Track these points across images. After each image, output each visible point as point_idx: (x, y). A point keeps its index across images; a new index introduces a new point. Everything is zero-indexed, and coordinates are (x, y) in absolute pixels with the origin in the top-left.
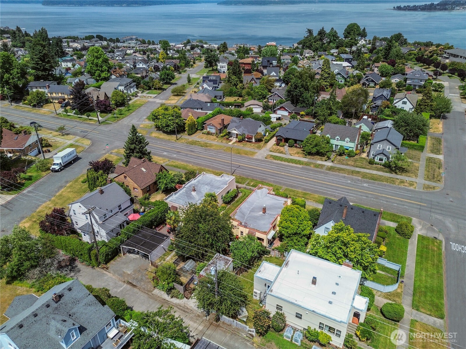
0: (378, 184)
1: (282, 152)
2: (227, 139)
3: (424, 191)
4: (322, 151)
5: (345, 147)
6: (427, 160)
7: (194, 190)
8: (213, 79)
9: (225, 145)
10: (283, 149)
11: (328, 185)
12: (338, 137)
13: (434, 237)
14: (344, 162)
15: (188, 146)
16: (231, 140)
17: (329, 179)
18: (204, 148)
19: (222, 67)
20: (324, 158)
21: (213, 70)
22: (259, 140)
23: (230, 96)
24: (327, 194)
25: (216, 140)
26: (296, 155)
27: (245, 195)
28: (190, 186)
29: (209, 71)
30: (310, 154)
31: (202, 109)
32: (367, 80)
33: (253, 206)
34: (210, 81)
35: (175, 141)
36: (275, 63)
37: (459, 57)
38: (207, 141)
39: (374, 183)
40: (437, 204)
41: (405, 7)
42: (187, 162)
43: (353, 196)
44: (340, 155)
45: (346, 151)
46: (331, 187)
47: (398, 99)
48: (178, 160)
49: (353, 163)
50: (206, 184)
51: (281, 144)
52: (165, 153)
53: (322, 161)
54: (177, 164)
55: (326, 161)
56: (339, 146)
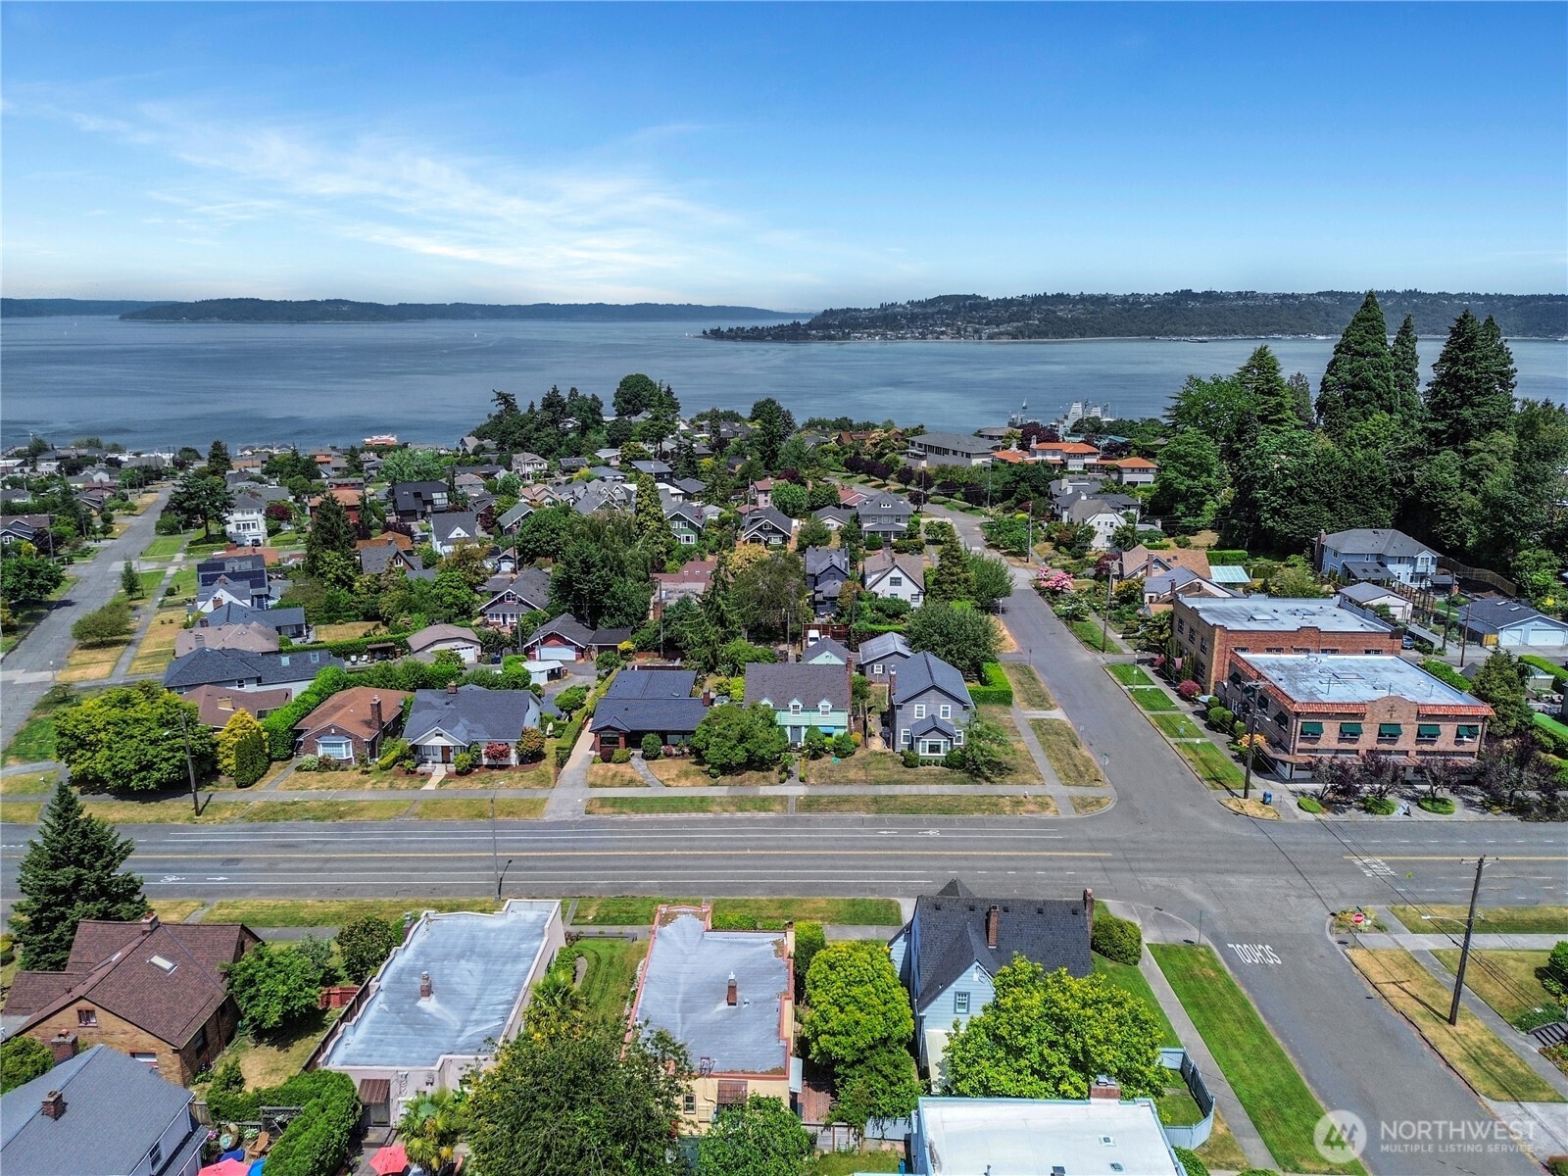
0: (964, 823)
1: (631, 783)
2: (410, 772)
3: (1080, 816)
4: (763, 751)
5: (822, 730)
6: (1034, 729)
7: (427, 992)
8: (243, 569)
9: (412, 794)
10: (630, 770)
11: (832, 857)
12: (795, 702)
13: (1186, 941)
14: (837, 776)
15: (261, 829)
16: (426, 776)
17: (824, 839)
18: (329, 822)
19: (246, 526)
20: (774, 775)
21: (209, 539)
22: (533, 757)
23: (331, 621)
24: (846, 889)
25: (368, 786)
26: (683, 781)
27: (598, 960)
28: (397, 980)
29: (192, 543)
30: (727, 769)
31: (259, 681)
32: (760, 529)
33: (682, 989)
34: (235, 576)
35: (190, 819)
36: (440, 498)
37: (951, 452)
38: (330, 796)
39: (952, 822)
40: (1132, 846)
41: (731, 330)
42: (285, 891)
43: (920, 877)
44: (816, 755)
45: (828, 740)
46: (844, 863)
47: (876, 572)
48: (244, 891)
49: (861, 775)
50: (461, 956)
51: (619, 752)
52: (170, 879)
53: (772, 784)
54: (247, 908)
55: (782, 781)
56: (804, 731)
